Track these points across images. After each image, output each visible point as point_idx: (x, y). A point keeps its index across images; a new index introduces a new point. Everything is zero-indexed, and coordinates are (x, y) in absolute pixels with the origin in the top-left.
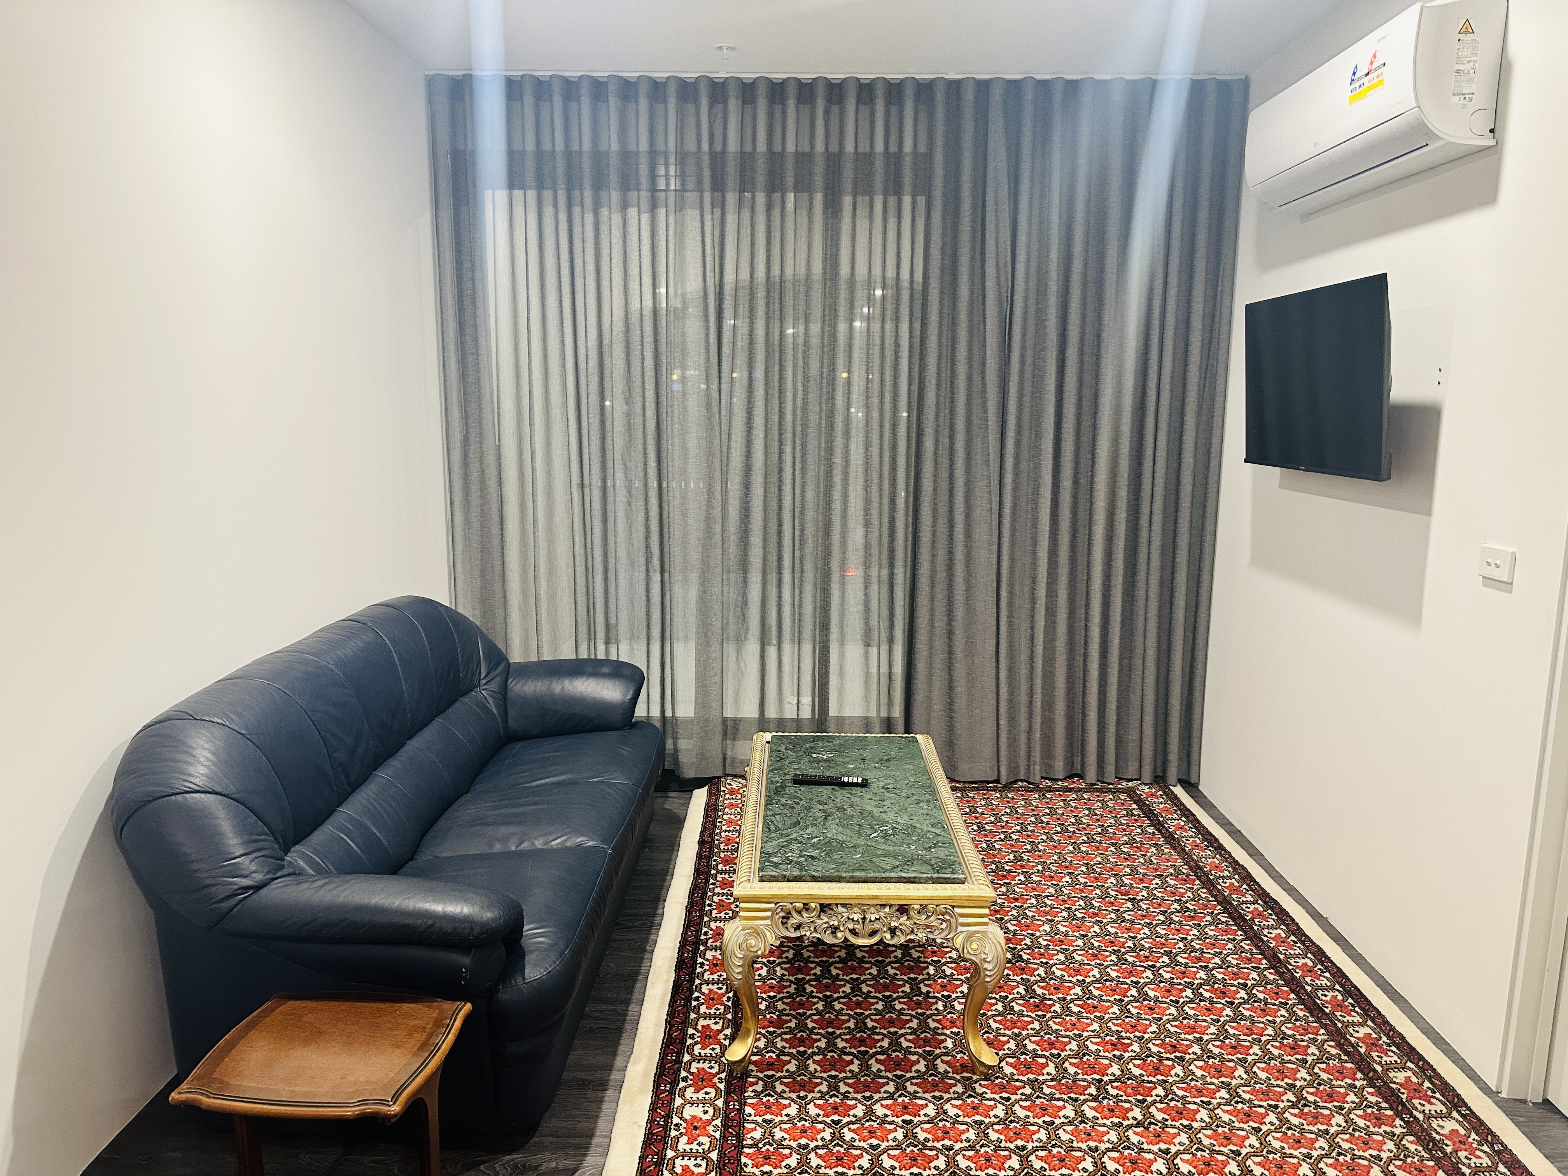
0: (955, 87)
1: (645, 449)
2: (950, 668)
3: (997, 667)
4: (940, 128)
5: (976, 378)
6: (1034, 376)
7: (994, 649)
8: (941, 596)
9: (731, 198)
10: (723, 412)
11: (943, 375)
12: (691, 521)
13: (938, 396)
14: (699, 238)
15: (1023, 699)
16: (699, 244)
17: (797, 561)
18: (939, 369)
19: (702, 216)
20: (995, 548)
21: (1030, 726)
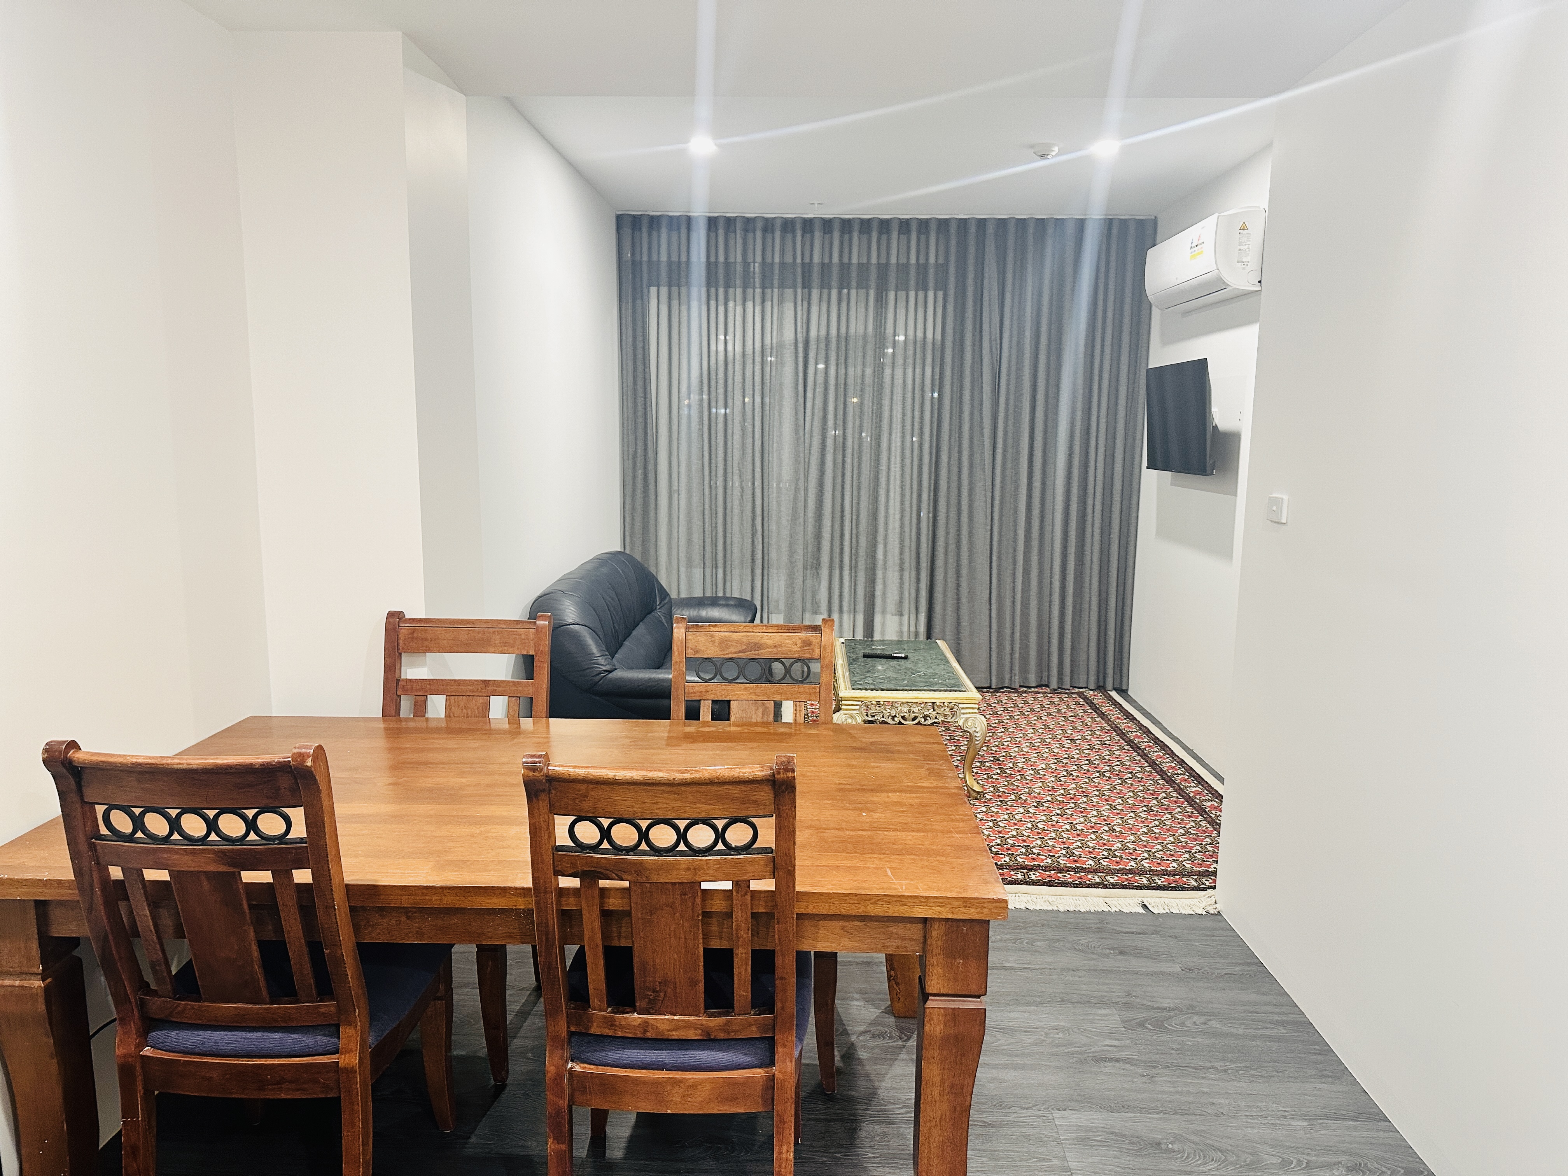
0: (963, 223)
1: (753, 460)
2: (958, 609)
3: (990, 609)
4: (953, 250)
5: (976, 414)
6: (1015, 412)
7: (988, 596)
8: (952, 561)
9: (815, 293)
10: (807, 435)
11: (954, 411)
12: (783, 509)
13: (950, 425)
14: (793, 321)
15: (1008, 631)
16: (793, 325)
17: (854, 536)
18: (951, 406)
19: (795, 308)
20: (989, 528)
21: (1012, 649)
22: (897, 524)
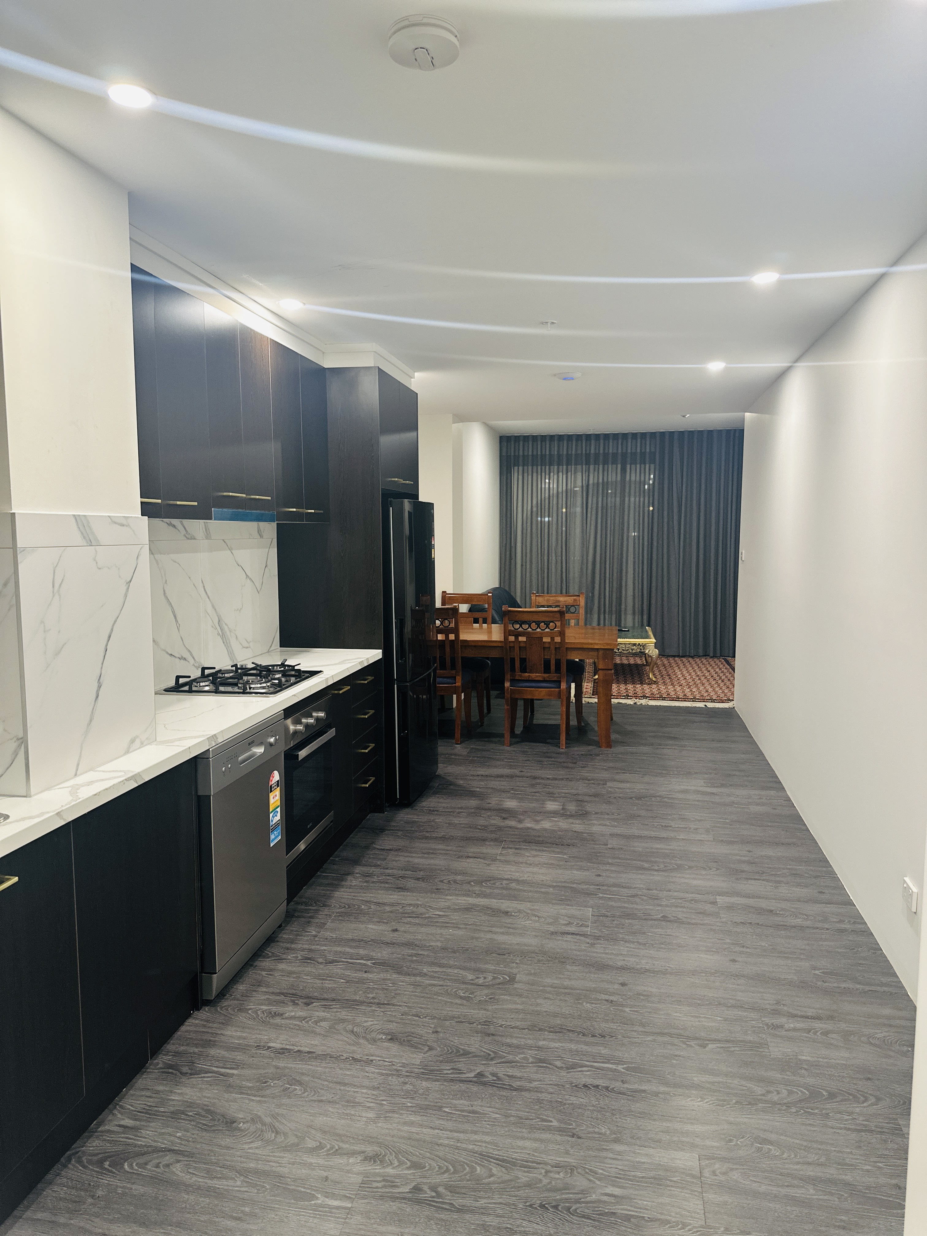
2: (663, 617)
3: (679, 617)
4: (658, 446)
5: (671, 523)
6: (689, 522)
7: (677, 611)
8: (659, 594)
9: (592, 467)
10: (588, 534)
11: (660, 522)
12: (576, 569)
13: (658, 528)
17: (611, 582)
18: (658, 519)
19: (582, 474)
20: (677, 577)
21: (690, 637)
22: (632, 576)
